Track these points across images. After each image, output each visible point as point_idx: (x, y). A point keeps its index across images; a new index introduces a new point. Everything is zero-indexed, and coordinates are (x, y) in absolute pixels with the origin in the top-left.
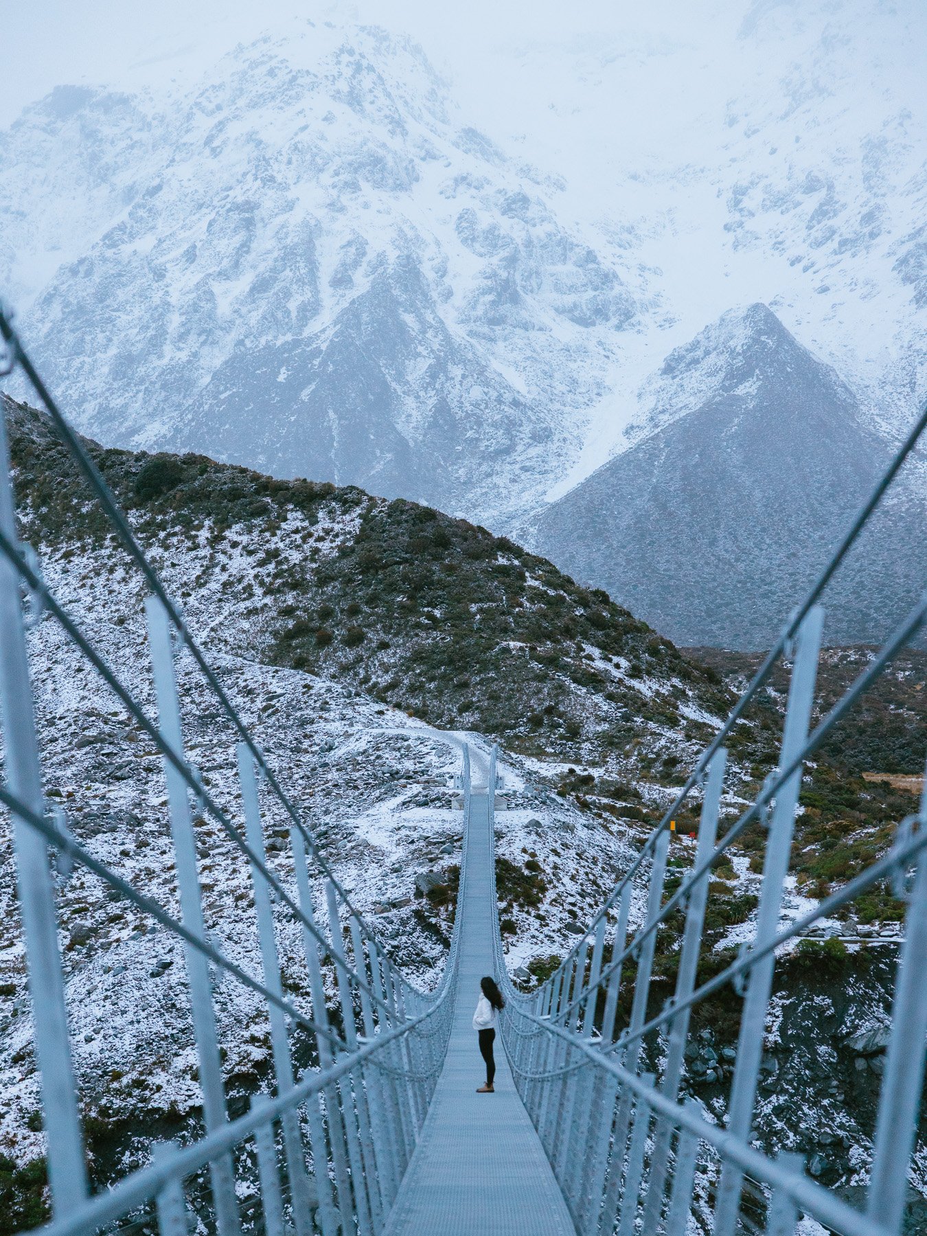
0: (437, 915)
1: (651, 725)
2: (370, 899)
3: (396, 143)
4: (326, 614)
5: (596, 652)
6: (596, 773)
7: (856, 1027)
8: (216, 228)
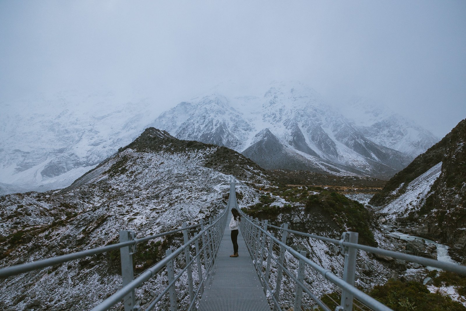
0: (226, 201)
1: (256, 176)
2: (216, 198)
3: (223, 109)
4: (212, 161)
5: (249, 166)
6: (249, 182)
7: (294, 219)
8: (201, 119)
